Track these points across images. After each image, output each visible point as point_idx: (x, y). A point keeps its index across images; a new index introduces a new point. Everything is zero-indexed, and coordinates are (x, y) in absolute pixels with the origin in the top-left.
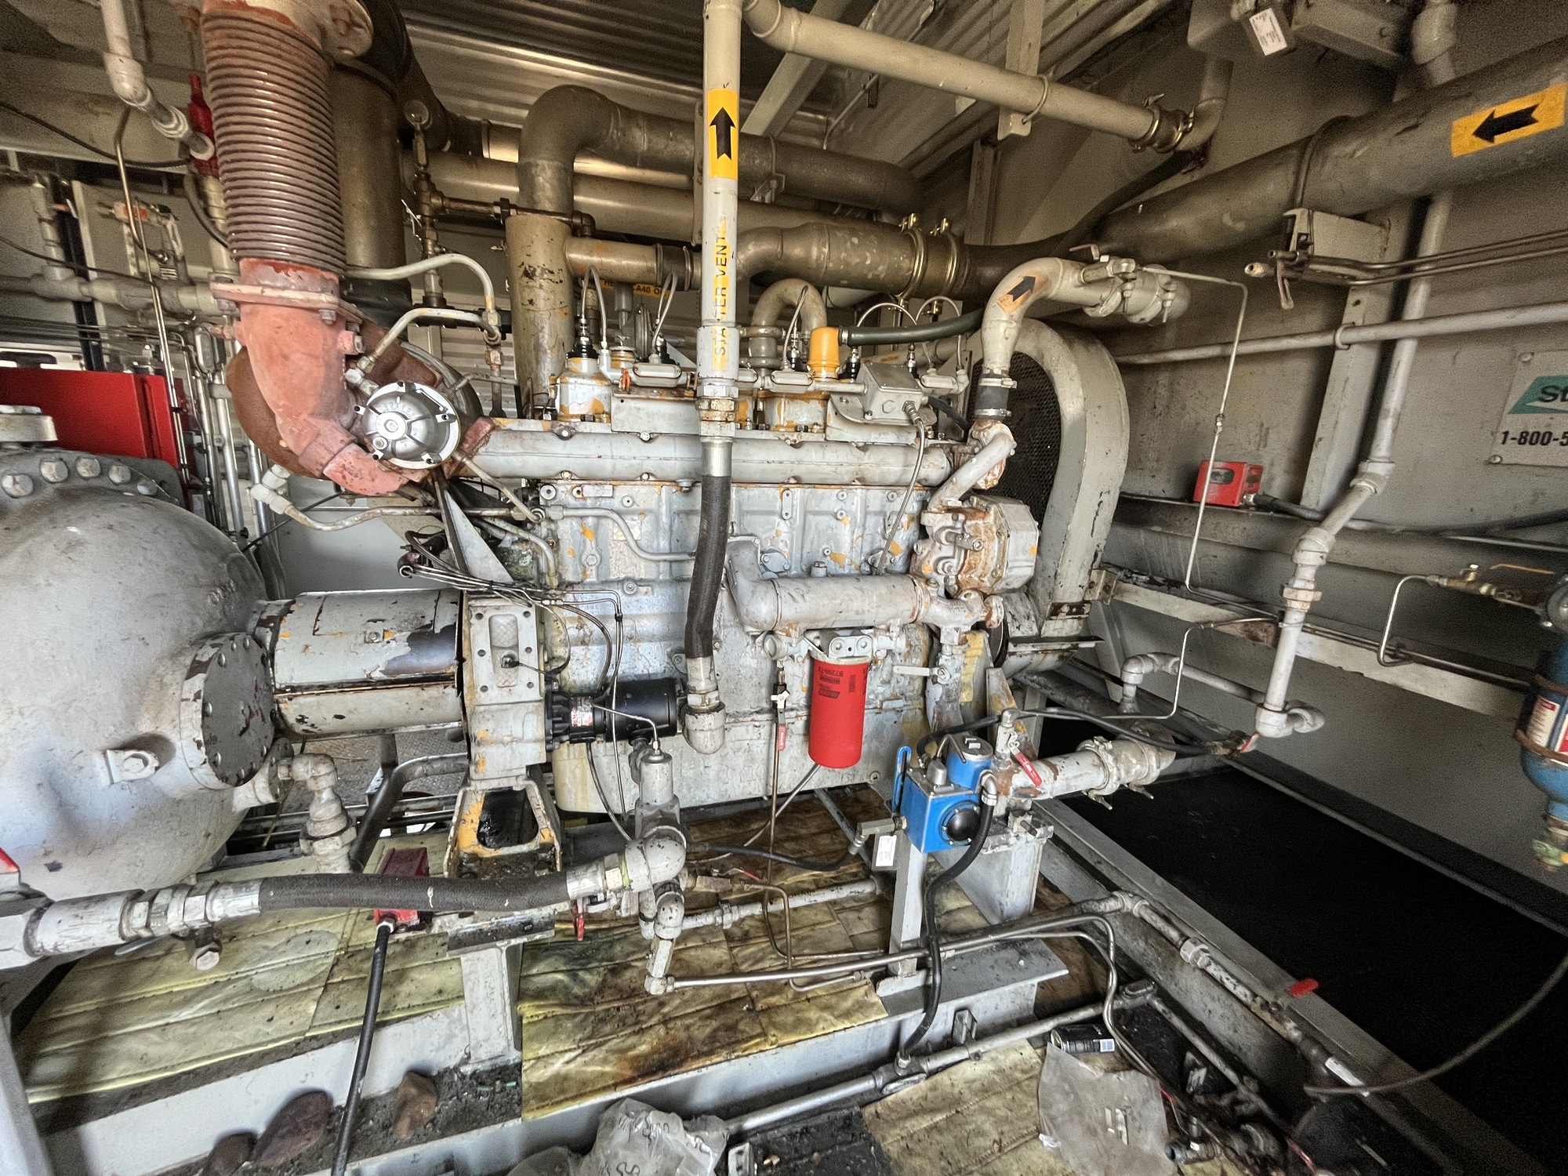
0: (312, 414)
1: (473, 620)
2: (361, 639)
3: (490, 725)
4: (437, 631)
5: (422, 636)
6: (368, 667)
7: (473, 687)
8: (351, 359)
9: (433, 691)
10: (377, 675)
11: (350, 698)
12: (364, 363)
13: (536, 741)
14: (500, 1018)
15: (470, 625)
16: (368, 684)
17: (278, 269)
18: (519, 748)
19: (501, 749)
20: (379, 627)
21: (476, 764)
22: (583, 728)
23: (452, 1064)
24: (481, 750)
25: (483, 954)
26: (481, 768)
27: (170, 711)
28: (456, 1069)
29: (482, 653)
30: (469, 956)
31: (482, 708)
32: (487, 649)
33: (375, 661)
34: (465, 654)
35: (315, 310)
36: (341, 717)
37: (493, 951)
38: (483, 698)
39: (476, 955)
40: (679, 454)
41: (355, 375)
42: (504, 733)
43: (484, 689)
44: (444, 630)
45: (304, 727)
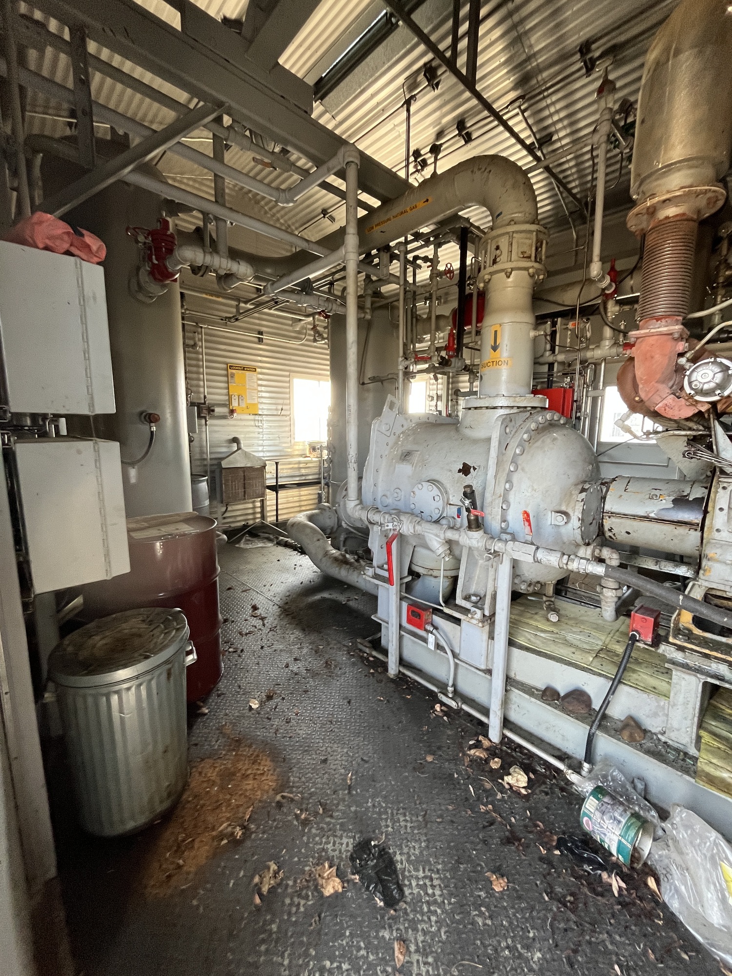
0: (657, 382)
1: (720, 490)
2: (647, 496)
3: (719, 551)
4: (691, 499)
5: (681, 502)
6: (649, 509)
7: (711, 528)
8: (681, 355)
9: (682, 530)
10: (652, 515)
11: (636, 524)
12: (688, 355)
14: (689, 722)
15: (717, 492)
16: (646, 518)
17: (657, 320)
19: (723, 566)
20: (658, 493)
21: (705, 571)
23: (653, 731)
24: (710, 563)
25: (687, 677)
26: (707, 574)
27: (572, 504)
28: (656, 734)
29: (720, 509)
30: (679, 673)
31: (714, 541)
32: (726, 507)
33: (652, 509)
34: (709, 509)
35: (671, 334)
36: (628, 533)
37: (693, 679)
38: (716, 535)
39: (683, 675)
41: (682, 361)
42: (727, 558)
43: (718, 530)
44: (696, 499)
45: (610, 534)
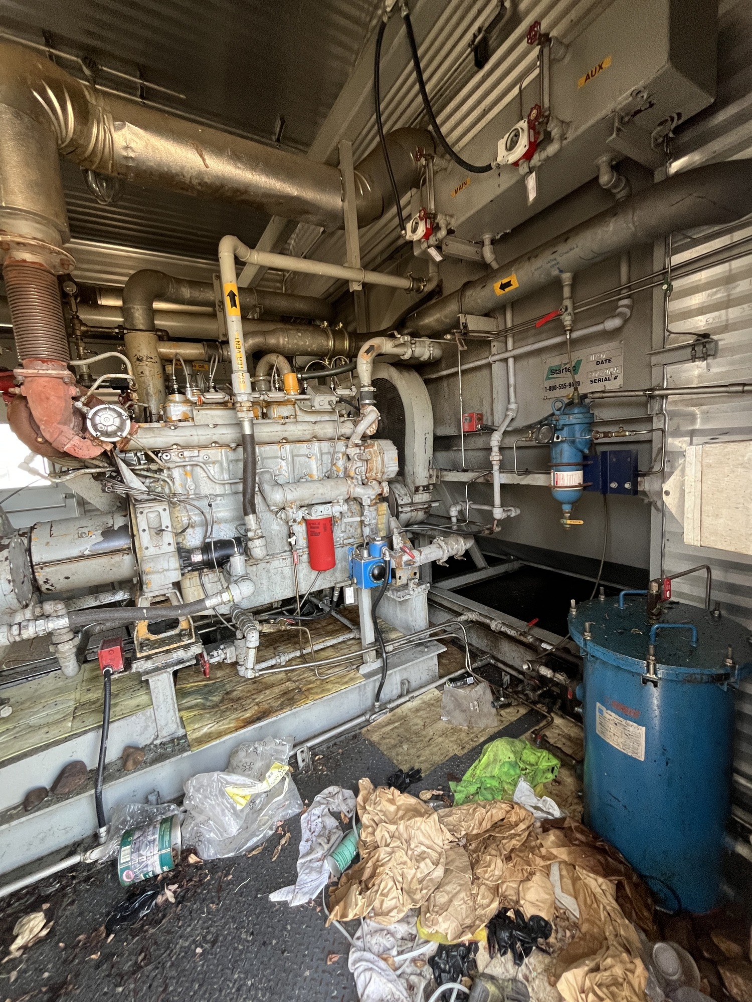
0: (58, 423)
1: (138, 515)
2: (76, 536)
3: (152, 565)
4: (116, 529)
5: (108, 533)
6: (82, 549)
7: (141, 547)
8: (75, 399)
9: (117, 558)
10: (87, 552)
11: (73, 566)
12: (83, 399)
13: (176, 569)
14: (172, 712)
15: (136, 518)
16: (82, 557)
17: (43, 362)
18: (168, 573)
19: (159, 575)
20: (85, 530)
21: (147, 584)
22: (199, 563)
23: (148, 742)
24: (149, 577)
25: (160, 677)
26: (148, 587)
28: (151, 744)
29: (144, 530)
30: (153, 678)
31: (146, 558)
32: (147, 528)
33: (86, 546)
34: (135, 533)
35: (61, 378)
36: (67, 578)
37: (165, 675)
38: (147, 553)
39: (157, 678)
40: (229, 432)
41: (79, 404)
42: (159, 567)
43: (147, 548)
44: (120, 528)
45: (48, 586)
